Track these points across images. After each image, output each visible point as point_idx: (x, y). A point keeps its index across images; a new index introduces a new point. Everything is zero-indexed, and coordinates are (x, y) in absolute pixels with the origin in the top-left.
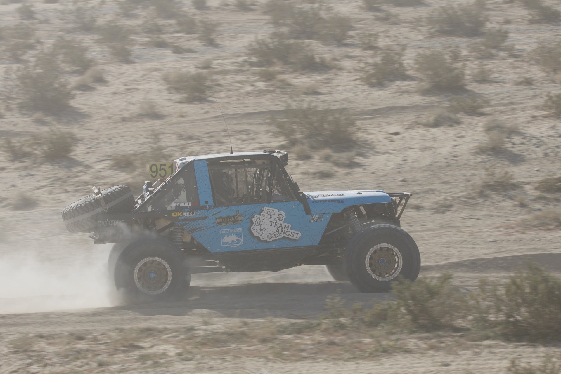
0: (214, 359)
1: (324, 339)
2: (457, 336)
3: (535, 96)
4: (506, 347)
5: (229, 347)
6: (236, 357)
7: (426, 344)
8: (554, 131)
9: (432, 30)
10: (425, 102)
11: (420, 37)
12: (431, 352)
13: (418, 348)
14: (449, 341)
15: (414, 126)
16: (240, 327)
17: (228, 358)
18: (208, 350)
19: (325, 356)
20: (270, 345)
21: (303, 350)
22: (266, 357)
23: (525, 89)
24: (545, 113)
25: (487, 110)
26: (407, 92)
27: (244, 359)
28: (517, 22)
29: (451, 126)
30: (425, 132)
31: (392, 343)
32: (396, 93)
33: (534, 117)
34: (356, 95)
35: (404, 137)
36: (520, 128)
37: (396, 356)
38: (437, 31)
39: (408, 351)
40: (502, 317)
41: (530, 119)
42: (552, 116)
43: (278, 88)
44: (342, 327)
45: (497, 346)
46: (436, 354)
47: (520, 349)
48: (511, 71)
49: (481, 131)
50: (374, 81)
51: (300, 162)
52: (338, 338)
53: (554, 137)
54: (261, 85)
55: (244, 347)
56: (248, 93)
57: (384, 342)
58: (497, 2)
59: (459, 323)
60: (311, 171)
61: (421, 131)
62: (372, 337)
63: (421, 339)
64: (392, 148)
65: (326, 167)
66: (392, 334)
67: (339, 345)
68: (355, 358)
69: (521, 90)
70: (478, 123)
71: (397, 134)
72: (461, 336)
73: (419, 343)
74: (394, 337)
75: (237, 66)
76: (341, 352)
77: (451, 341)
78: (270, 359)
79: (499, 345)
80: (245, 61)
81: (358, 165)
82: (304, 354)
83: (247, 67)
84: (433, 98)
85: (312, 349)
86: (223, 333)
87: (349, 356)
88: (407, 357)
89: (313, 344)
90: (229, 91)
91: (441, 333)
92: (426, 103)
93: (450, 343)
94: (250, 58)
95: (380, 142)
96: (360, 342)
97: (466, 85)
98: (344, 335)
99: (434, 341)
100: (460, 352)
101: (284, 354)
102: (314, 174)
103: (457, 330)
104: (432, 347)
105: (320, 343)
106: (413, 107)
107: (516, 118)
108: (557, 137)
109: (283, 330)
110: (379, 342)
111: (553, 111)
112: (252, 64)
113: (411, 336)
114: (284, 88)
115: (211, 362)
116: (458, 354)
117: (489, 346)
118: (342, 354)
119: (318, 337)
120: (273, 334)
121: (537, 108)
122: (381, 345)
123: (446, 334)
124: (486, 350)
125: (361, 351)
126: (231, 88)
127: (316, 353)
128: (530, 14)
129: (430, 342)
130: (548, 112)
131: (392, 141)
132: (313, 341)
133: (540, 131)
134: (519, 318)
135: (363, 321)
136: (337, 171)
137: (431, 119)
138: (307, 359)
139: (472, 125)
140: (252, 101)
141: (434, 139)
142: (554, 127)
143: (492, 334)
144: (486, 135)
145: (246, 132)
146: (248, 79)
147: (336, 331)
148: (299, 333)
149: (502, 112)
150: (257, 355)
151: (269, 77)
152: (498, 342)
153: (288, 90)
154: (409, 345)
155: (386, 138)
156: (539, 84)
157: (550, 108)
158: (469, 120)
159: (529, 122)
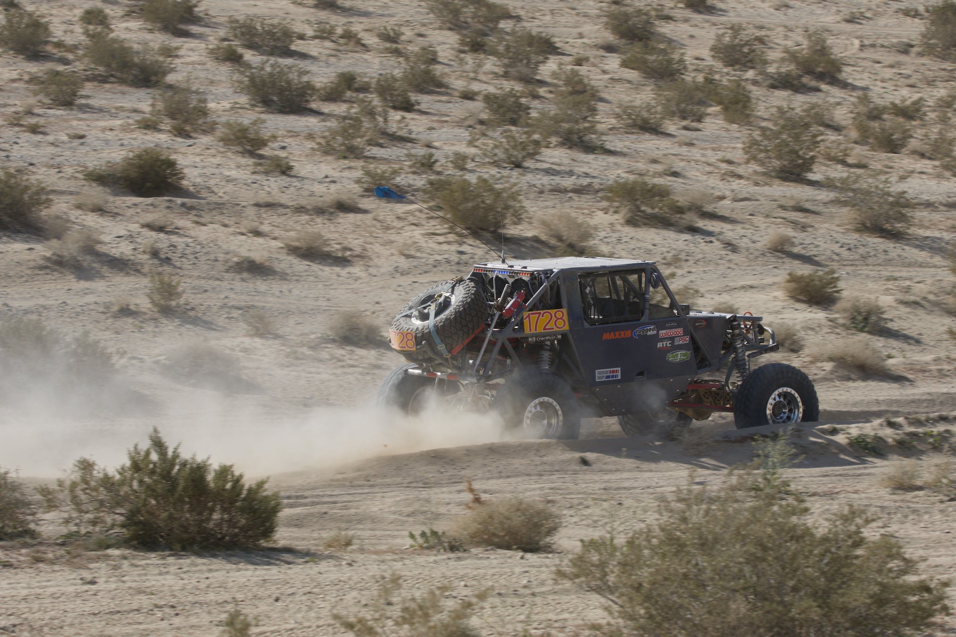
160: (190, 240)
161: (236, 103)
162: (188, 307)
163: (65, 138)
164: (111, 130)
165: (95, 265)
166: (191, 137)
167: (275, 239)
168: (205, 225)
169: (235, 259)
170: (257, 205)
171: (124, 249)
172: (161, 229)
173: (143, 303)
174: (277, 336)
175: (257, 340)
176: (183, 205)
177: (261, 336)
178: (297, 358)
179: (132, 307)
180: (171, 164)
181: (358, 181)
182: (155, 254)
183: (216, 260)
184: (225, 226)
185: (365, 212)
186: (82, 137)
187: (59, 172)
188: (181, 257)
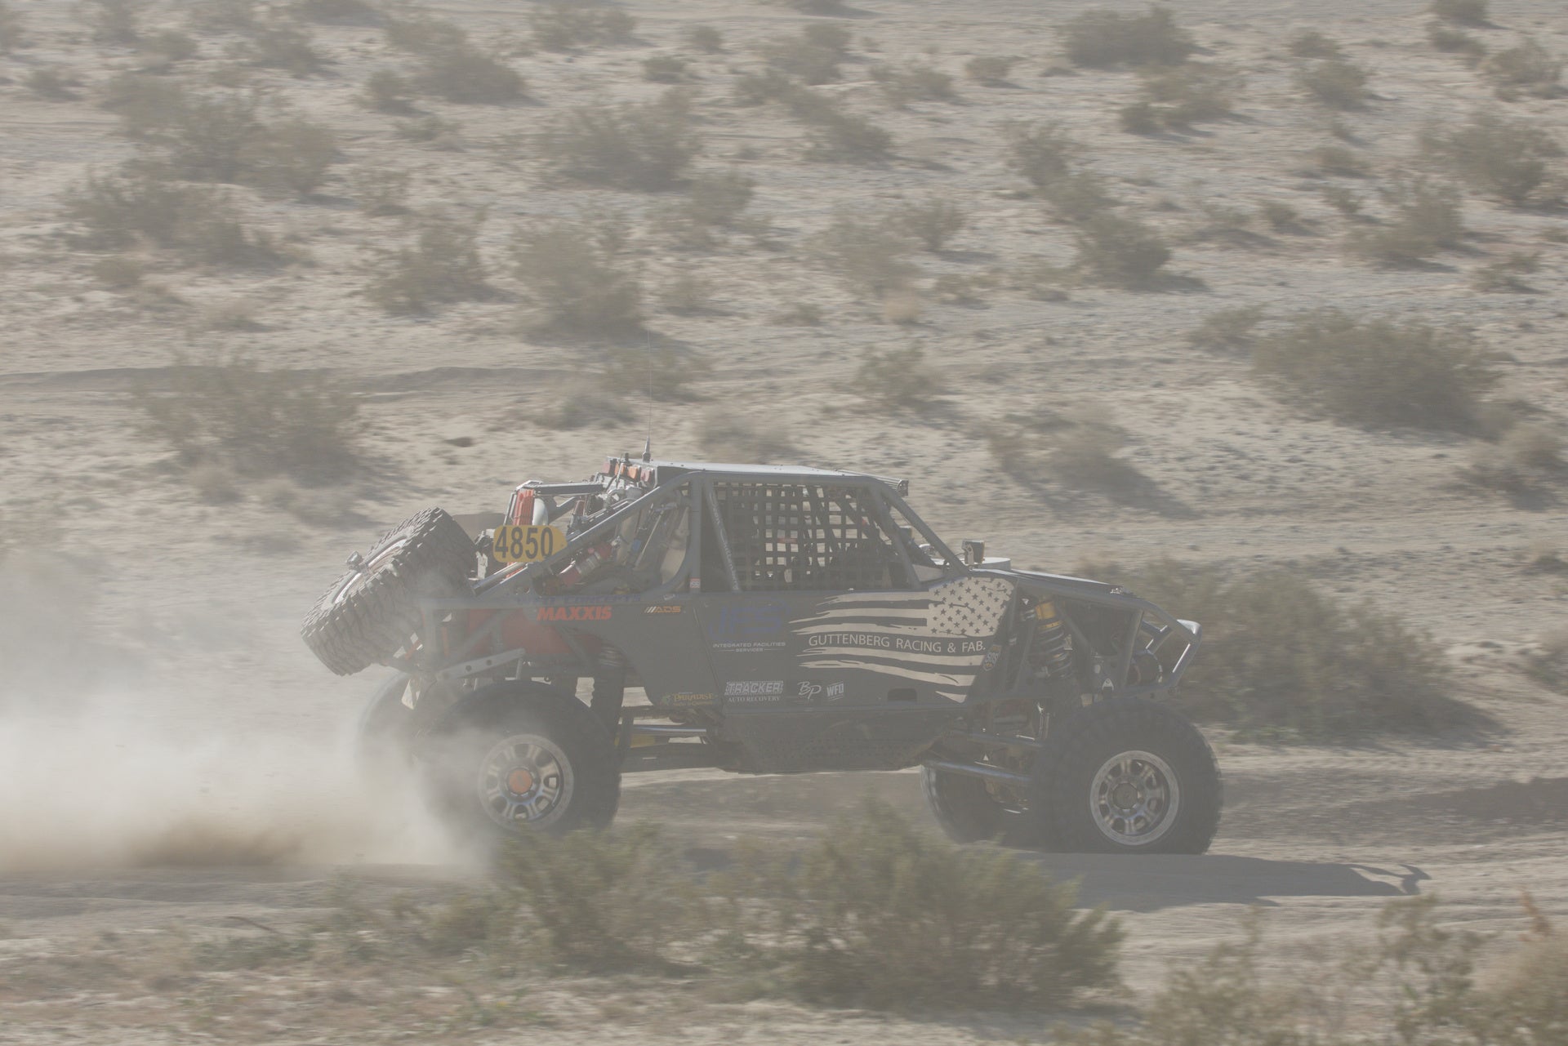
0: (34, 1030)
1: (322, 984)
2: (677, 987)
3: (826, 354)
4: (808, 1021)
5: (72, 997)
6: (93, 1026)
7: (595, 1004)
8: (882, 449)
9: (552, 170)
10: (536, 359)
11: (519, 186)
12: (610, 1028)
13: (574, 1017)
14: (657, 999)
15: (511, 424)
16: (97, 947)
17: (73, 1028)
18: (17, 1005)
19: (329, 1030)
20: (181, 996)
21: (269, 1013)
22: (174, 1031)
23: (803, 335)
24: (858, 400)
25: (702, 387)
26: (490, 332)
27: (115, 1031)
28: (775, 156)
29: (609, 426)
30: (540, 441)
31: (507, 1001)
32: (459, 333)
33: (829, 411)
34: (355, 336)
35: (483, 452)
36: (792, 438)
37: (518, 1034)
38: (562, 172)
39: (550, 1024)
40: (794, 941)
41: (817, 416)
42: (877, 411)
43: (148, 308)
44: (365, 953)
45: (784, 1017)
46: (624, 1033)
47: (845, 1026)
48: (762, 287)
49: (689, 443)
50: (402, 299)
51: (211, 510)
52: (359, 983)
53: (883, 465)
54: (101, 298)
55: (111, 999)
56: (68, 320)
57: (487, 998)
58: (720, 100)
59: (679, 951)
60: (240, 533)
61: (530, 437)
62: (448, 982)
63: (580, 991)
64: (452, 480)
65: (278, 524)
66: (503, 976)
67: (365, 1003)
68: (409, 1036)
69: (788, 338)
70: (681, 421)
71: (465, 442)
72: (687, 988)
73: (577, 1001)
74: (506, 985)
75: (36, 246)
76: (373, 1021)
77: (660, 1000)
78: (184, 1035)
79: (790, 1014)
80: (58, 234)
81: (364, 522)
82: (273, 1023)
83: (61, 251)
84: (557, 351)
85: (291, 1010)
86: (51, 961)
87: (393, 1032)
88: (547, 1039)
89: (296, 998)
90: (15, 311)
91: (633, 977)
92: (537, 364)
93: (658, 1005)
94: (70, 227)
95: (420, 462)
96: (418, 996)
97: (645, 319)
98: (375, 974)
99: (615, 997)
100: (689, 1031)
101: (222, 1023)
102: (248, 541)
103: (678, 971)
104: (612, 1015)
105: (311, 994)
106: (506, 373)
107: (782, 411)
108: (890, 465)
109: (209, 957)
110: (472, 997)
111: (879, 395)
112: (75, 243)
113: (554, 982)
114: (162, 310)
115: (27, 1037)
116: (685, 1036)
117: (765, 1017)
118: (374, 1027)
119: (305, 978)
120: (185, 966)
121: (837, 387)
122: (477, 1006)
123: (647, 981)
124: (758, 1027)
125: (425, 1018)
126: (22, 304)
127: (304, 1021)
128: (809, 137)
129: (603, 1001)
130: (866, 397)
131: (452, 462)
132: (293, 988)
133: (846, 447)
134: (838, 942)
135: (419, 939)
136: (307, 537)
137: (557, 406)
138: (283, 1036)
139: (663, 427)
140: (76, 341)
141: (565, 460)
142: (881, 439)
143: (769, 985)
144: (701, 454)
145: (65, 423)
146: (66, 282)
147: (349, 964)
148: (252, 968)
149: (743, 395)
150: (147, 1021)
151: (122, 279)
152: (787, 1006)
153: (173, 315)
154: (552, 1006)
155: (435, 454)
156: (836, 323)
157: (872, 387)
158: (657, 413)
159: (815, 423)
165: (1549, 485)
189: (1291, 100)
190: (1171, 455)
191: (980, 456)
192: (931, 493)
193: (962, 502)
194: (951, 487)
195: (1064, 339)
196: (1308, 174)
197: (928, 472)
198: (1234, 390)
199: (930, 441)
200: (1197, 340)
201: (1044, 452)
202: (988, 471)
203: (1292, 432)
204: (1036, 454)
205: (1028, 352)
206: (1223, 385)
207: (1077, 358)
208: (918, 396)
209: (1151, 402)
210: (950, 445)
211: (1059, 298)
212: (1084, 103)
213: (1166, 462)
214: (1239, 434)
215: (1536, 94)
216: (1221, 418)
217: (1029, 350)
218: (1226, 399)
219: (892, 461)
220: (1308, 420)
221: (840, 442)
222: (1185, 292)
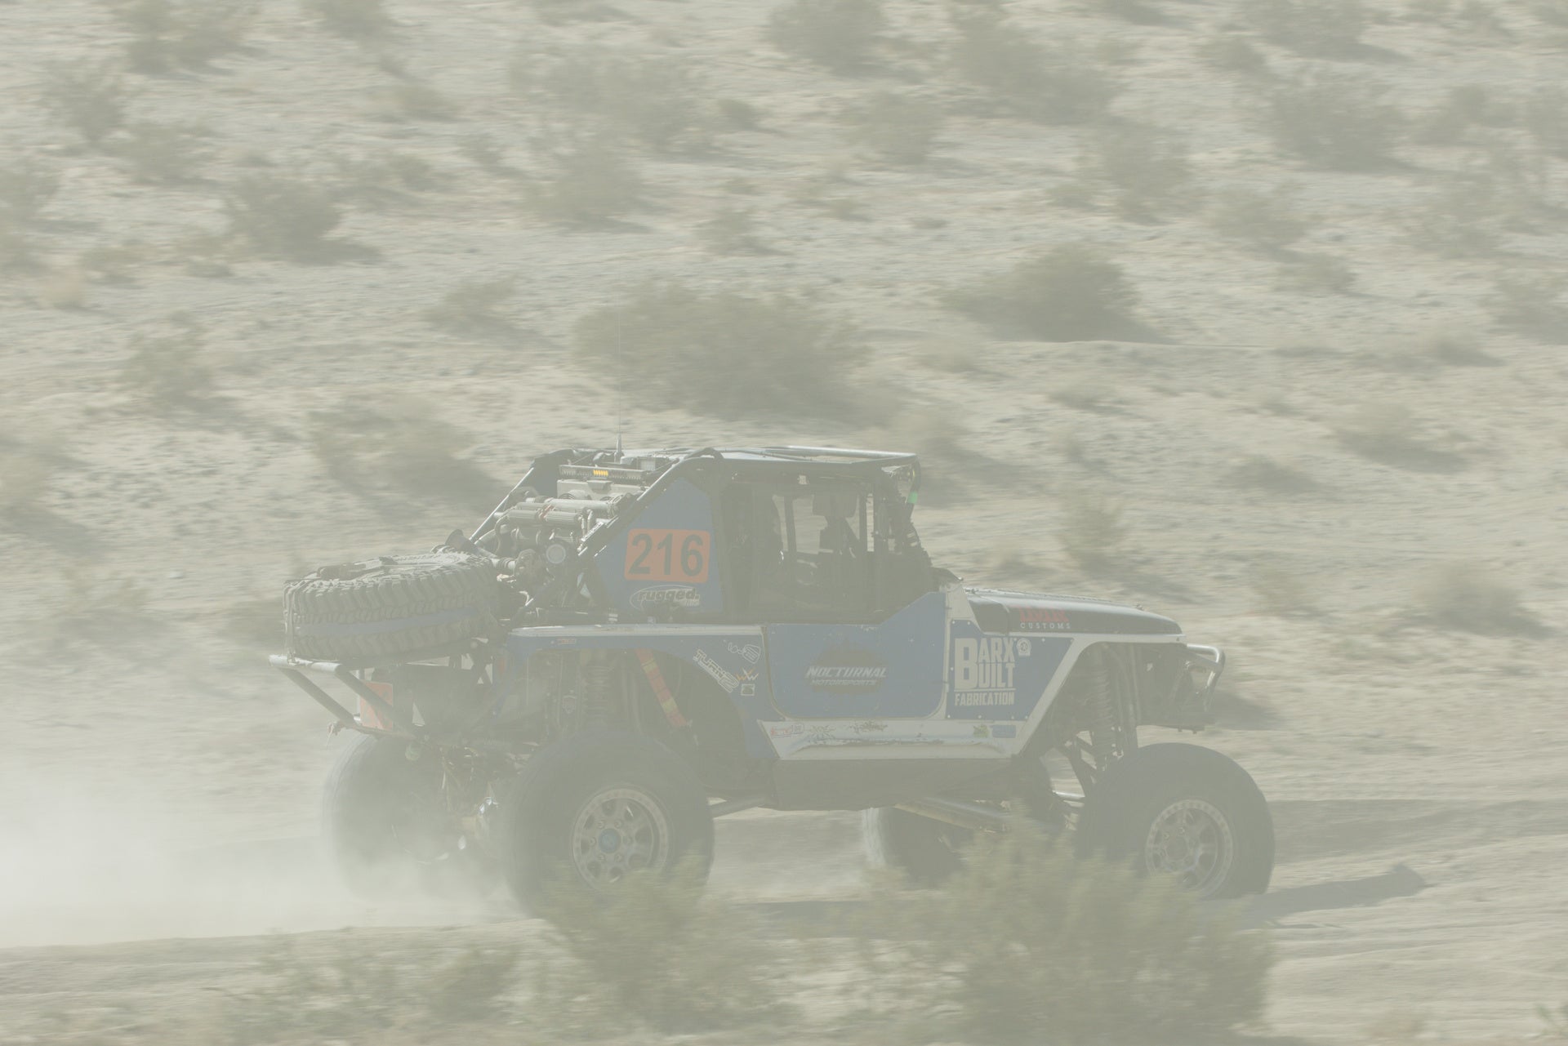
160: (1145, 425)
161: (1249, 152)
162: (1139, 558)
163: (905, 228)
164: (998, 209)
165: (954, 477)
166: (1152, 221)
167: (1314, 419)
168: (1174, 394)
169: (1236, 461)
170: (1282, 353)
171: (1013, 445)
172: (1087, 404)
173: (1049, 551)
174: (1313, 614)
175: (1275, 621)
176: (1134, 356)
177: (1284, 613)
178: (1354, 657)
179: (1028, 560)
180: (1112, 275)
181: (1484, 302)
182: (1074, 452)
183: (1196, 464)
184: (1217, 395)
185: (1495, 362)
186: (939, 224)
187: (892, 295)
188: (1127, 459)
189: (302, 29)
190: (519, 455)
191: (302, 461)
192: (258, 506)
193: (294, 515)
194: (276, 497)
195: (280, 322)
196: (389, 119)
197: (244, 481)
198: (561, 377)
199: (232, 446)
200: (437, 319)
201: (378, 454)
202: (317, 478)
203: (646, 423)
204: (366, 457)
205: (243, 339)
206: (543, 370)
207: (302, 344)
208: (195, 393)
209: (465, 393)
210: (258, 449)
211: (223, 274)
212: (52, 37)
213: (514, 462)
214: (585, 427)
215: (584, 17)
216: (555, 409)
217: (243, 336)
218: (554, 387)
219: (199, 470)
220: (656, 410)
221: (123, 449)
222: (365, 263)
